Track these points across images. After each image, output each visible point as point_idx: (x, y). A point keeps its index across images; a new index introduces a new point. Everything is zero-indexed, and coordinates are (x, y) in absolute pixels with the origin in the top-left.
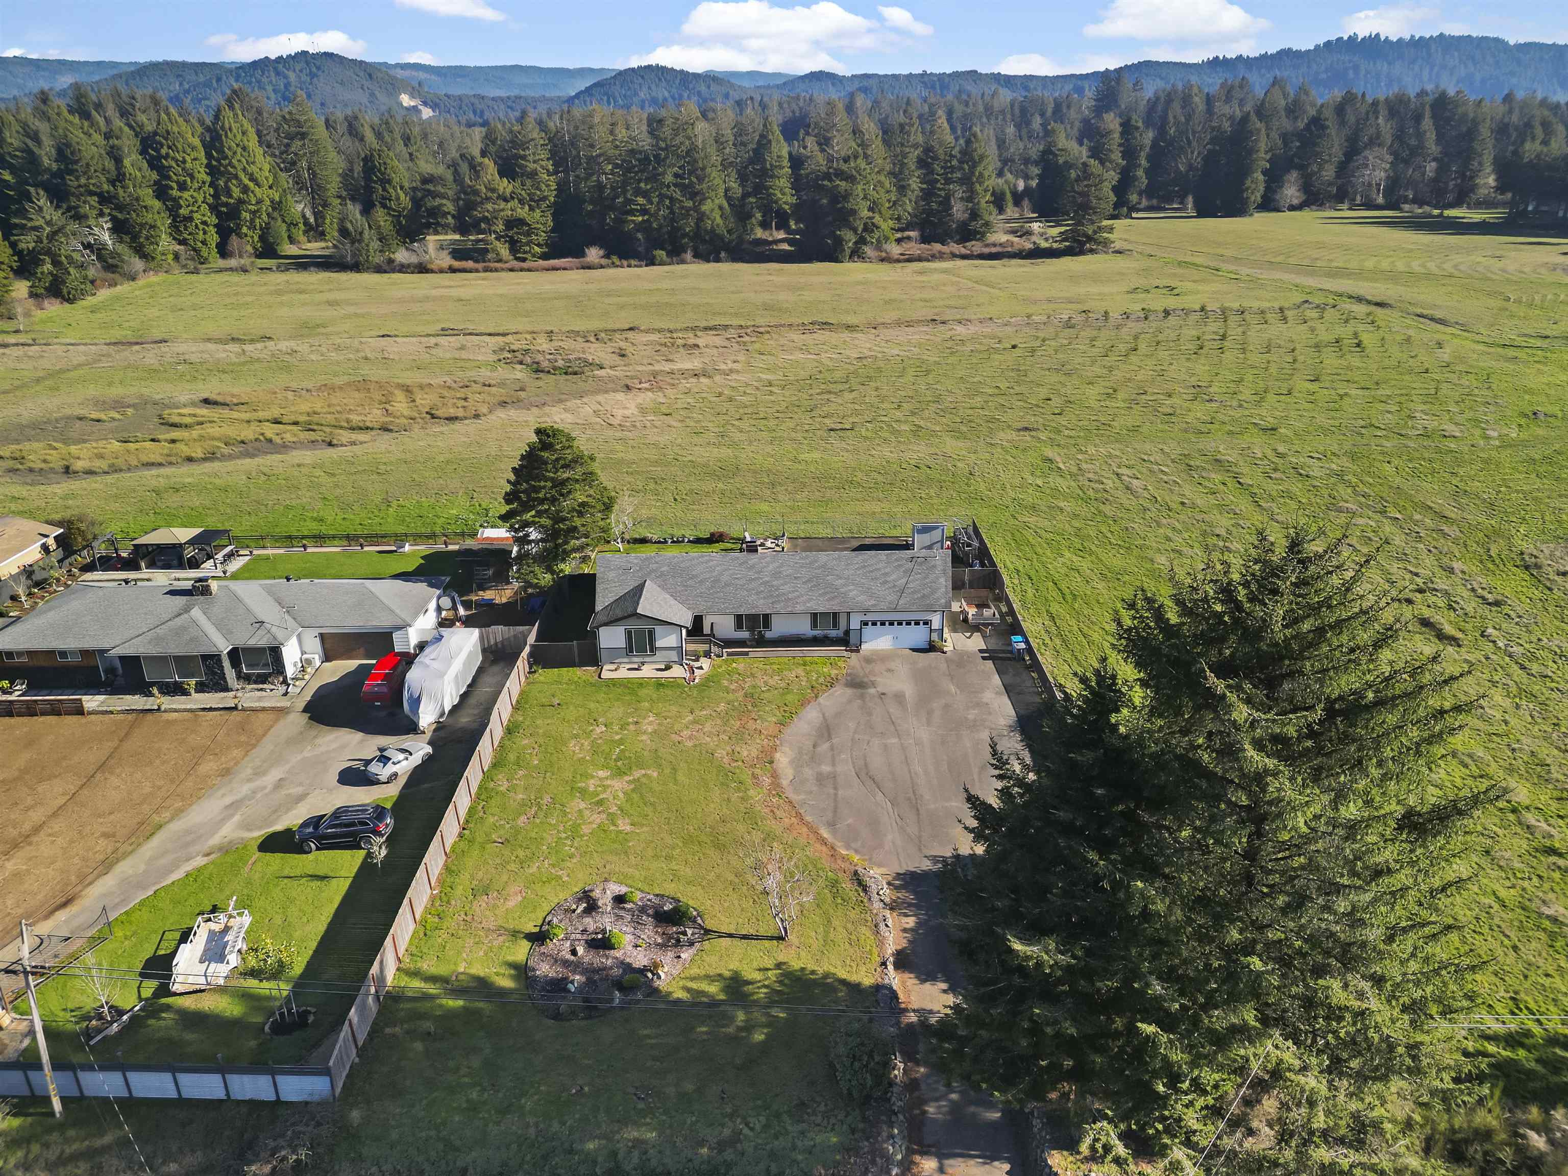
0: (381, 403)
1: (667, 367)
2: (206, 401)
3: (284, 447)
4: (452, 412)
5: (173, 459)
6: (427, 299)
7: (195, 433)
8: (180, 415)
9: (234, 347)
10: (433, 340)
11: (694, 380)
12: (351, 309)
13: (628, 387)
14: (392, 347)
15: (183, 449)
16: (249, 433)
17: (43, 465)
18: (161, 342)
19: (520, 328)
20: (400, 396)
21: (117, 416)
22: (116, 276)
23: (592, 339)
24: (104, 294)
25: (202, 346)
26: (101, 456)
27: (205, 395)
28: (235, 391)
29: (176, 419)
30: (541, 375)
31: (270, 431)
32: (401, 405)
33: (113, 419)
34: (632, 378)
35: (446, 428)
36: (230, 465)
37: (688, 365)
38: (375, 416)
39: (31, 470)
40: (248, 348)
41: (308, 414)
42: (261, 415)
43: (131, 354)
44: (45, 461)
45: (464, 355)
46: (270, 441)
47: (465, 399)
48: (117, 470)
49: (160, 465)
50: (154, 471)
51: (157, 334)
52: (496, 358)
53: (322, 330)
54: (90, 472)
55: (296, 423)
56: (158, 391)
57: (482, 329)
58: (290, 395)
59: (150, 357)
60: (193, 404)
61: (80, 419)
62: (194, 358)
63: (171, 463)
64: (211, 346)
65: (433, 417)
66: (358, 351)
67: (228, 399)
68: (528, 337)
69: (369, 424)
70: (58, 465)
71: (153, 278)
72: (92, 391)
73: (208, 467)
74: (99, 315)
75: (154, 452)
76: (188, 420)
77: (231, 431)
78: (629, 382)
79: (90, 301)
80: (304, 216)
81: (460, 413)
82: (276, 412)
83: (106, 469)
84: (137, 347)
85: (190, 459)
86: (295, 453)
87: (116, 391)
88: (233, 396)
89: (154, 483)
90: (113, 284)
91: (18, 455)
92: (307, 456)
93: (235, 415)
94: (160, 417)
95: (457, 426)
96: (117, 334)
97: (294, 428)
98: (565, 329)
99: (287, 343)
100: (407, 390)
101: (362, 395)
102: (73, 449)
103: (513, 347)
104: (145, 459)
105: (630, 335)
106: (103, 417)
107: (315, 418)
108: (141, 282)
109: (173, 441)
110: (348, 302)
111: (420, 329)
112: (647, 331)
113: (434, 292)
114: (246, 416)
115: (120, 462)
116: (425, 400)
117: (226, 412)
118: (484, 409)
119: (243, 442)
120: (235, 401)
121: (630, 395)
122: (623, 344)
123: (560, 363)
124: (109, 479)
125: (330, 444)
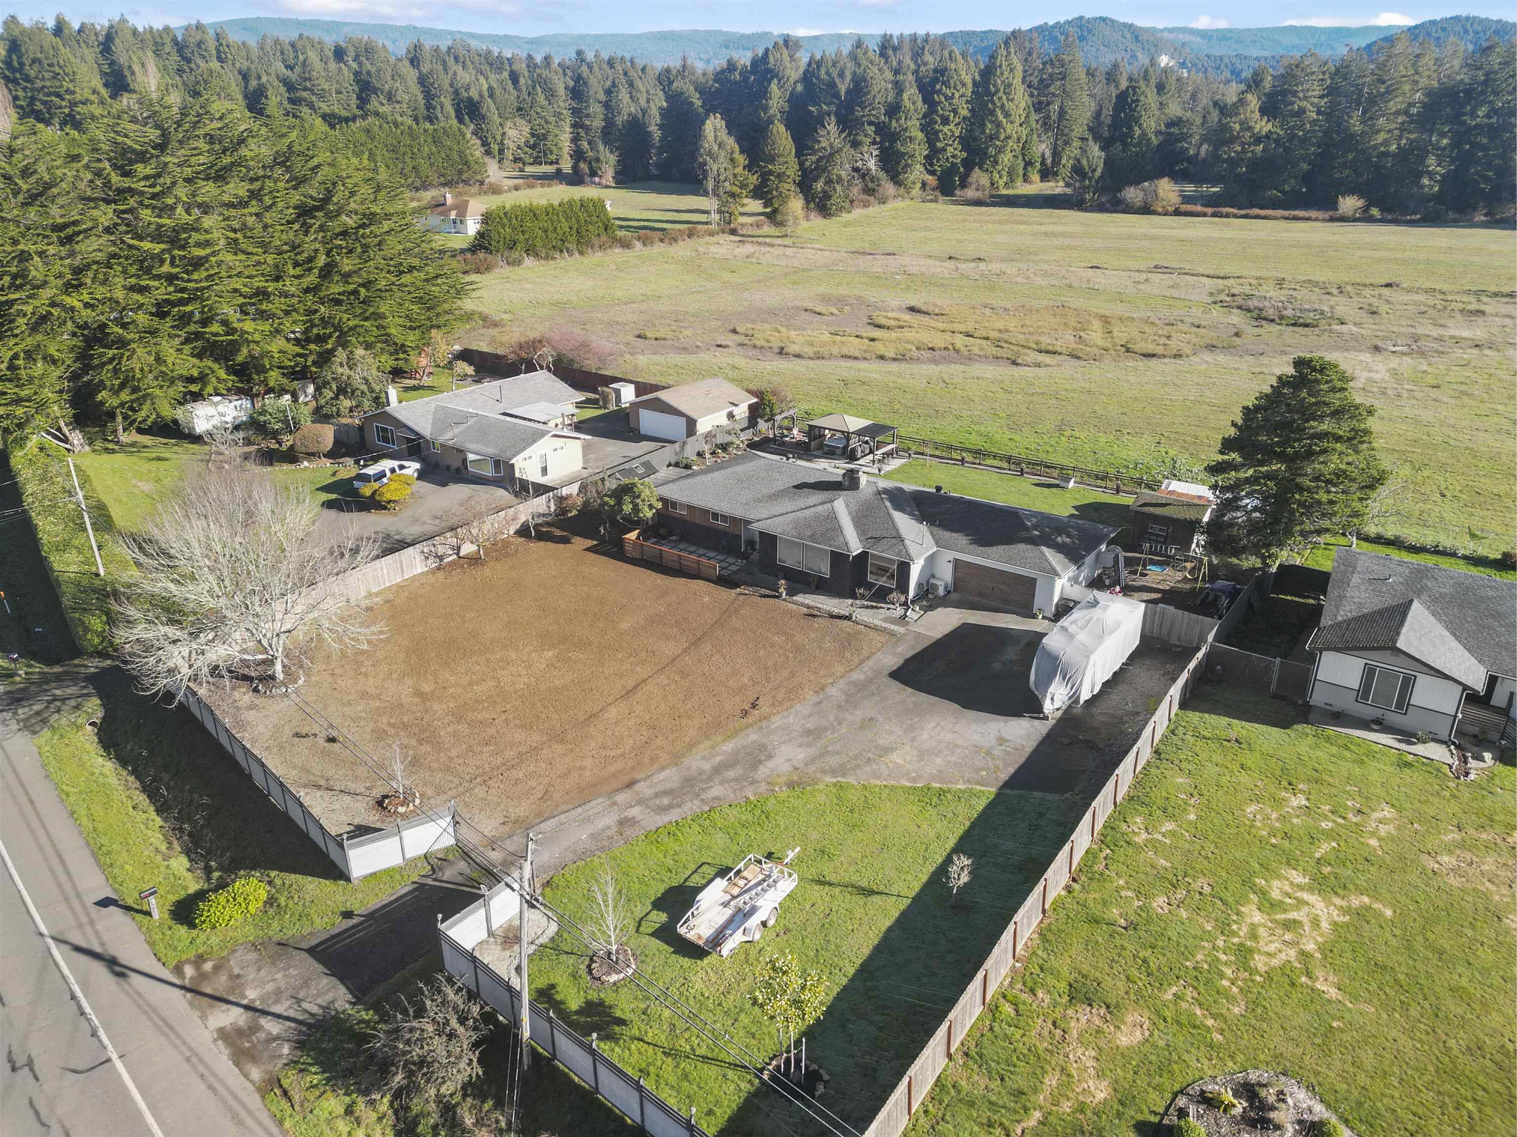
0: (1075, 329)
1: (1435, 332)
2: (912, 309)
3: (970, 358)
4: (1151, 348)
5: (868, 355)
6: (1145, 236)
7: (893, 335)
8: (886, 317)
9: (951, 264)
10: (1144, 276)
11: (1475, 351)
12: (1066, 241)
13: (1377, 349)
14: (1099, 279)
15: (880, 348)
16: (939, 341)
17: (765, 344)
18: (890, 254)
19: (1245, 273)
20: (1097, 324)
21: (835, 311)
22: (872, 199)
23: (1335, 291)
24: (858, 213)
25: (923, 261)
26: (811, 344)
27: (912, 303)
28: (939, 302)
29: (882, 321)
30: (1264, 323)
31: (960, 341)
32: (1095, 335)
33: (832, 314)
34: (1383, 339)
35: (1142, 363)
36: (915, 368)
37: (1466, 334)
38: (1066, 340)
39: (755, 346)
40: (962, 266)
41: (1000, 331)
42: (957, 327)
43: (864, 262)
44: (768, 341)
45: (1175, 293)
46: (957, 351)
47: (1169, 337)
48: (819, 357)
49: (856, 358)
50: (850, 363)
51: (889, 249)
52: (1210, 300)
53: (1032, 257)
54: (798, 356)
55: (987, 338)
56: (873, 295)
57: (1201, 270)
58: (988, 311)
59: (878, 265)
60: (900, 310)
61: (806, 310)
62: (913, 270)
63: (865, 359)
64: (931, 262)
65: (1128, 350)
66: (1064, 278)
67: (931, 309)
68: (1253, 282)
69: (1059, 349)
70: (776, 344)
71: (900, 204)
72: (823, 289)
73: (894, 367)
74: (849, 229)
75: (854, 346)
76: (892, 323)
77: (927, 338)
78: (1380, 344)
79: (845, 217)
80: (1043, 156)
81: (1159, 350)
82: (970, 328)
83: (812, 355)
84: (870, 257)
85: (882, 358)
86: (977, 366)
87: (842, 291)
88: (935, 305)
89: (845, 374)
90: (866, 205)
91: (750, 332)
92: (988, 371)
93: (934, 324)
94: (870, 317)
95: (1153, 362)
96: (858, 246)
97: (984, 342)
98: (1301, 278)
99: (998, 266)
100: (1106, 320)
101: (1057, 320)
102: (793, 333)
103: (1233, 291)
104: (845, 351)
105: (1386, 292)
106: (823, 310)
107: (1006, 336)
108: (889, 205)
109: (873, 340)
110: (1064, 235)
111: (1132, 264)
112: (1409, 291)
113: (1153, 231)
114: (941, 326)
115: (824, 351)
116: (1121, 333)
117: (926, 319)
118: (1187, 350)
119: (933, 349)
120: (937, 311)
121: (1379, 357)
122: (1375, 302)
123: (1289, 312)
124: (811, 363)
125: (1014, 363)
